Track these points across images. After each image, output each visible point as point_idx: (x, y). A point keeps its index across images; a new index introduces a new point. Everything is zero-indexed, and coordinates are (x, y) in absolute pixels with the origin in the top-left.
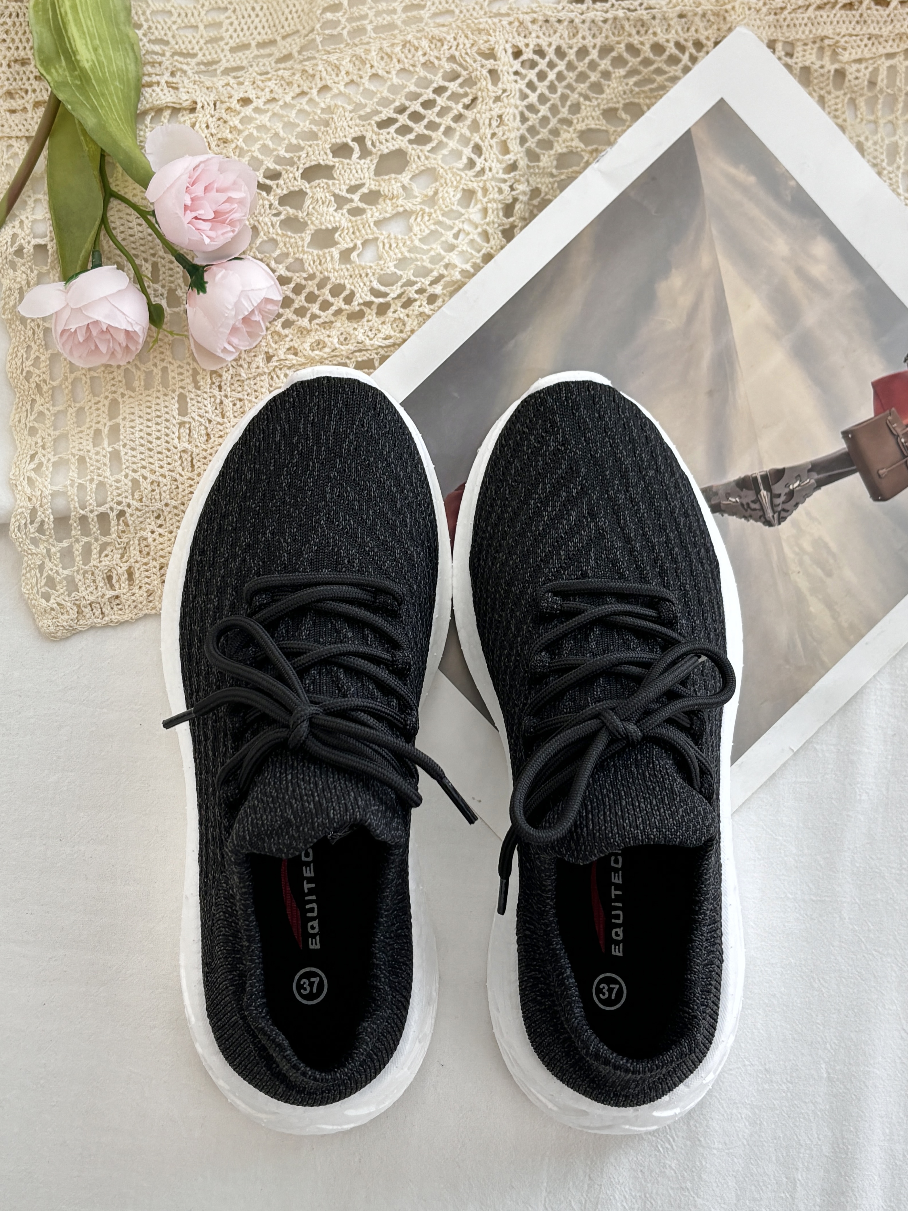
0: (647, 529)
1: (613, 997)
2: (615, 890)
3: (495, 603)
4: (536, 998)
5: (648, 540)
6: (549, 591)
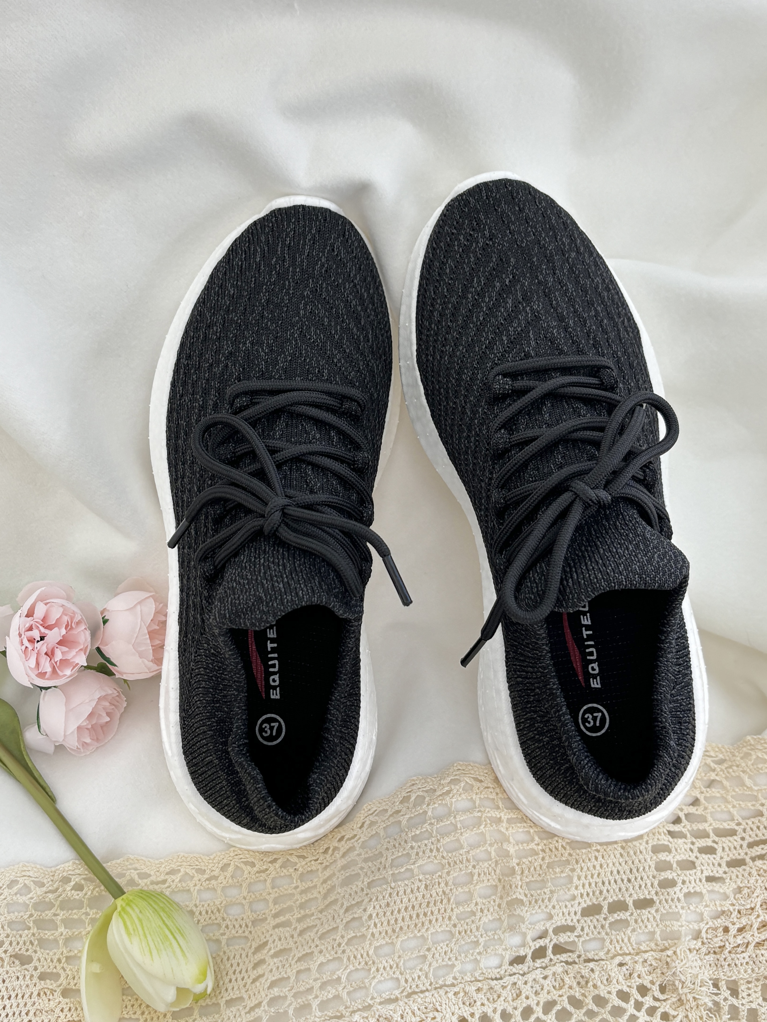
0: (577, 306)
1: (598, 724)
2: (586, 630)
3: (448, 392)
4: (534, 737)
5: (579, 317)
6: (499, 374)
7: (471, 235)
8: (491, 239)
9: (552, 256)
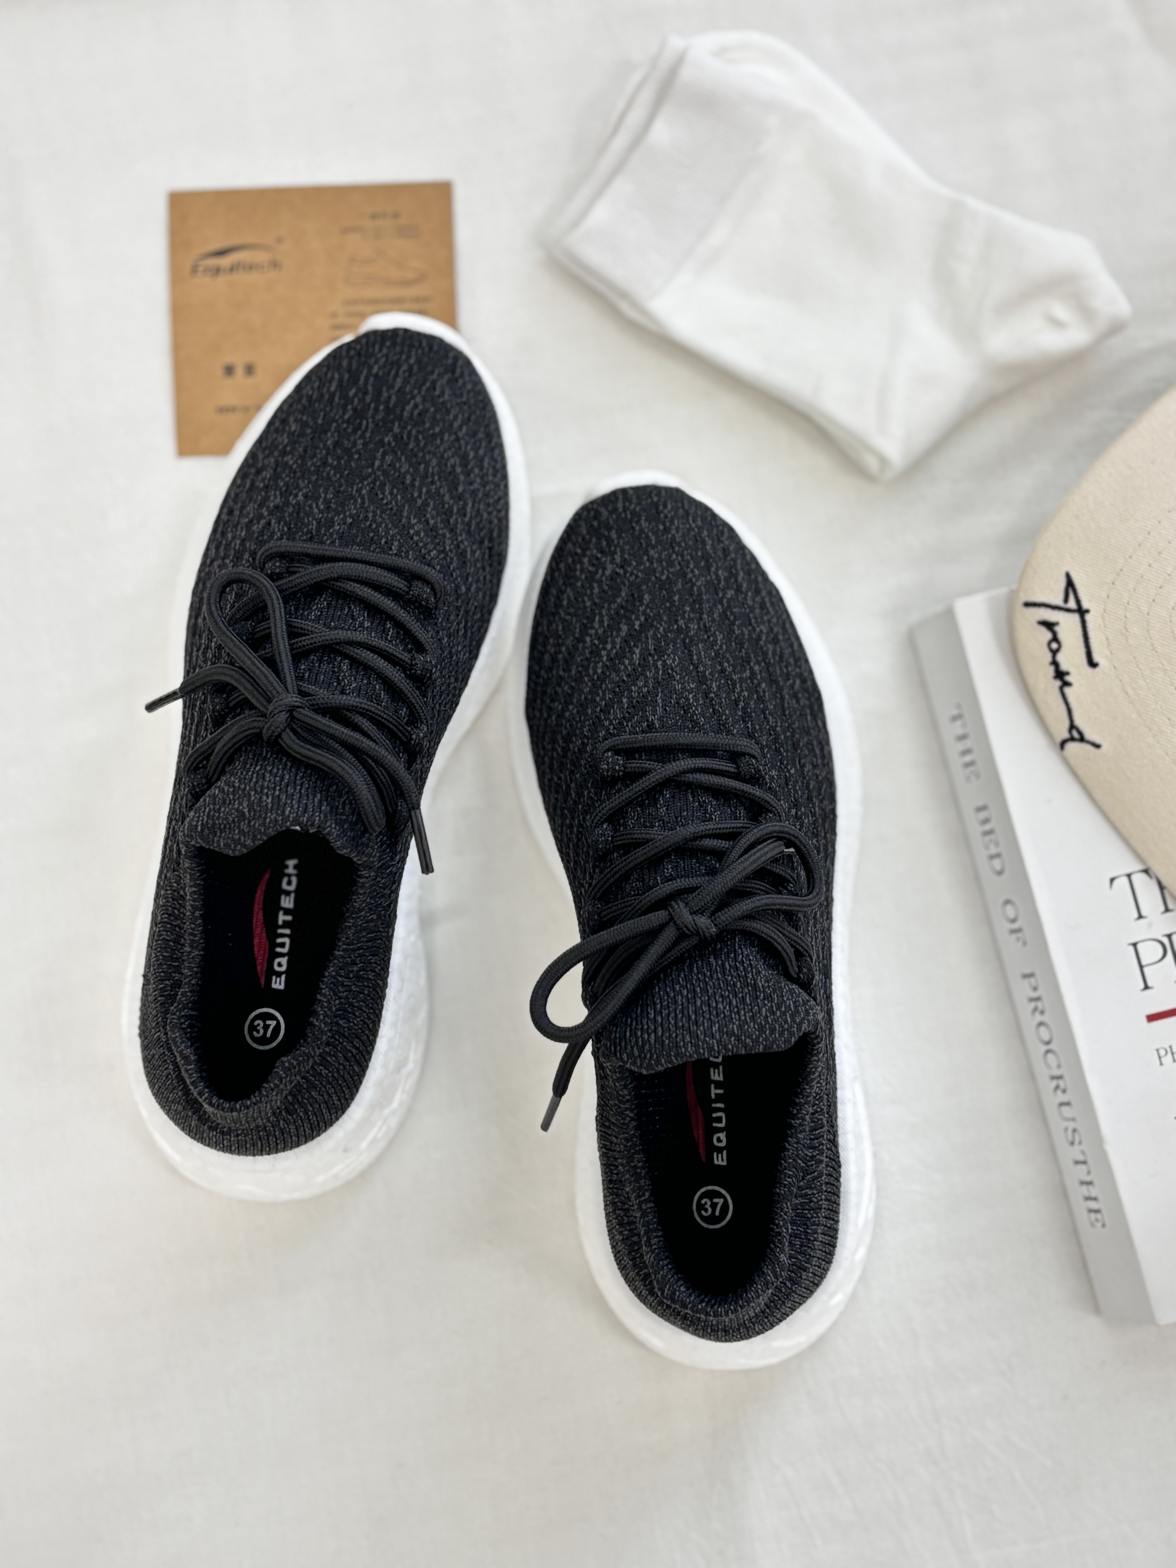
1: (717, 1213)
2: (716, 1088)
6: (609, 750)
7: (597, 558)
8: (622, 567)
9: (700, 595)
